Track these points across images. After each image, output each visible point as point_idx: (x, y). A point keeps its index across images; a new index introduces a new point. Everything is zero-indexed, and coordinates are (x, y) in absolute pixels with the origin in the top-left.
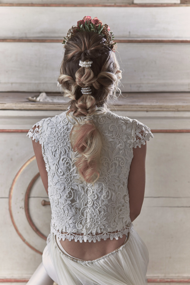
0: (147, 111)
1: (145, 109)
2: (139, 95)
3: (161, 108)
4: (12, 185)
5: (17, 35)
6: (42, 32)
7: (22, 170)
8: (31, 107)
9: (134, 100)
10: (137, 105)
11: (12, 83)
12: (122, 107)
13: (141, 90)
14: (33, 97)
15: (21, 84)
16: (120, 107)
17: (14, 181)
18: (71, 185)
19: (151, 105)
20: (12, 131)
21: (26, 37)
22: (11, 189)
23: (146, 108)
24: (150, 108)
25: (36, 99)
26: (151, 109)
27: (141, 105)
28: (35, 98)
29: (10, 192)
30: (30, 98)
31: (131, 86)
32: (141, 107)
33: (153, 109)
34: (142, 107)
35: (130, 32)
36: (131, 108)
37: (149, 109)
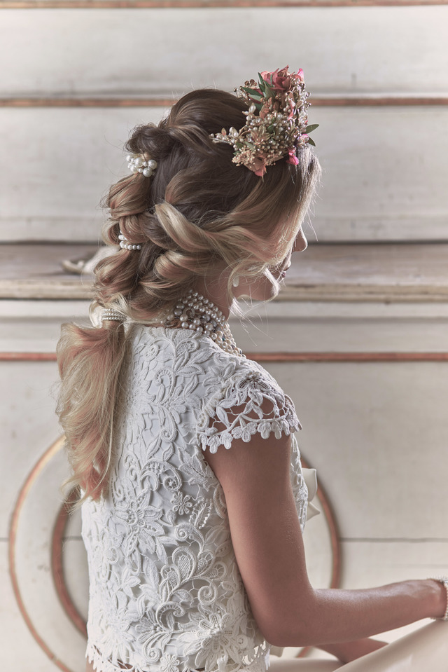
0: (387, 302)
1: (382, 297)
2: (374, 252)
3: (426, 293)
4: (18, 504)
5: (49, 85)
6: (114, 78)
7: (43, 465)
8: (63, 291)
9: (356, 268)
10: (359, 285)
11: (29, 220)
12: (317, 290)
13: (382, 236)
14: (75, 262)
15: (54, 220)
16: (310, 290)
17: (21, 494)
18: (139, 533)
19: (398, 286)
20: (14, 356)
21: (73, 93)
22: (14, 515)
23: (384, 293)
24: (396, 293)
25: (84, 267)
26: (397, 297)
27: (370, 286)
28: (81, 264)
29: (12, 523)
30: (68, 264)
31: (353, 225)
32: (368, 290)
33: (402, 297)
34: (371, 290)
35: (354, 76)
36: (342, 293)
37: (393, 297)
